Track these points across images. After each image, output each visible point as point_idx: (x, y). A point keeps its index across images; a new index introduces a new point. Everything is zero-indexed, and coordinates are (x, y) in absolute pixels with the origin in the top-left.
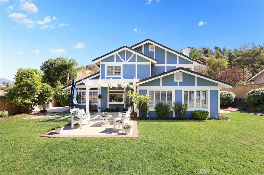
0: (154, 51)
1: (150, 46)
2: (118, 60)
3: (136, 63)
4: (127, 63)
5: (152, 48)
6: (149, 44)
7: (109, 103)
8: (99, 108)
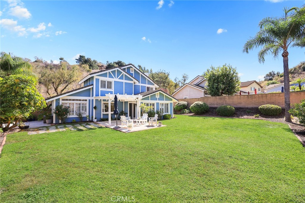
0: (133, 73)
1: (131, 69)
2: (110, 76)
3: (124, 81)
4: (117, 80)
5: (132, 71)
6: (131, 67)
7: (102, 113)
8: (95, 119)
